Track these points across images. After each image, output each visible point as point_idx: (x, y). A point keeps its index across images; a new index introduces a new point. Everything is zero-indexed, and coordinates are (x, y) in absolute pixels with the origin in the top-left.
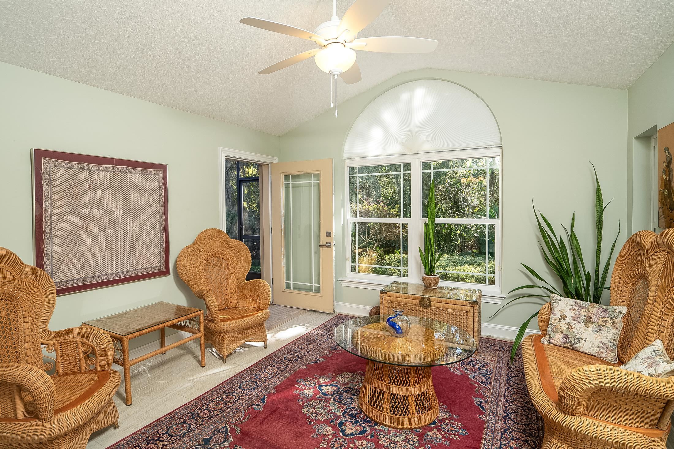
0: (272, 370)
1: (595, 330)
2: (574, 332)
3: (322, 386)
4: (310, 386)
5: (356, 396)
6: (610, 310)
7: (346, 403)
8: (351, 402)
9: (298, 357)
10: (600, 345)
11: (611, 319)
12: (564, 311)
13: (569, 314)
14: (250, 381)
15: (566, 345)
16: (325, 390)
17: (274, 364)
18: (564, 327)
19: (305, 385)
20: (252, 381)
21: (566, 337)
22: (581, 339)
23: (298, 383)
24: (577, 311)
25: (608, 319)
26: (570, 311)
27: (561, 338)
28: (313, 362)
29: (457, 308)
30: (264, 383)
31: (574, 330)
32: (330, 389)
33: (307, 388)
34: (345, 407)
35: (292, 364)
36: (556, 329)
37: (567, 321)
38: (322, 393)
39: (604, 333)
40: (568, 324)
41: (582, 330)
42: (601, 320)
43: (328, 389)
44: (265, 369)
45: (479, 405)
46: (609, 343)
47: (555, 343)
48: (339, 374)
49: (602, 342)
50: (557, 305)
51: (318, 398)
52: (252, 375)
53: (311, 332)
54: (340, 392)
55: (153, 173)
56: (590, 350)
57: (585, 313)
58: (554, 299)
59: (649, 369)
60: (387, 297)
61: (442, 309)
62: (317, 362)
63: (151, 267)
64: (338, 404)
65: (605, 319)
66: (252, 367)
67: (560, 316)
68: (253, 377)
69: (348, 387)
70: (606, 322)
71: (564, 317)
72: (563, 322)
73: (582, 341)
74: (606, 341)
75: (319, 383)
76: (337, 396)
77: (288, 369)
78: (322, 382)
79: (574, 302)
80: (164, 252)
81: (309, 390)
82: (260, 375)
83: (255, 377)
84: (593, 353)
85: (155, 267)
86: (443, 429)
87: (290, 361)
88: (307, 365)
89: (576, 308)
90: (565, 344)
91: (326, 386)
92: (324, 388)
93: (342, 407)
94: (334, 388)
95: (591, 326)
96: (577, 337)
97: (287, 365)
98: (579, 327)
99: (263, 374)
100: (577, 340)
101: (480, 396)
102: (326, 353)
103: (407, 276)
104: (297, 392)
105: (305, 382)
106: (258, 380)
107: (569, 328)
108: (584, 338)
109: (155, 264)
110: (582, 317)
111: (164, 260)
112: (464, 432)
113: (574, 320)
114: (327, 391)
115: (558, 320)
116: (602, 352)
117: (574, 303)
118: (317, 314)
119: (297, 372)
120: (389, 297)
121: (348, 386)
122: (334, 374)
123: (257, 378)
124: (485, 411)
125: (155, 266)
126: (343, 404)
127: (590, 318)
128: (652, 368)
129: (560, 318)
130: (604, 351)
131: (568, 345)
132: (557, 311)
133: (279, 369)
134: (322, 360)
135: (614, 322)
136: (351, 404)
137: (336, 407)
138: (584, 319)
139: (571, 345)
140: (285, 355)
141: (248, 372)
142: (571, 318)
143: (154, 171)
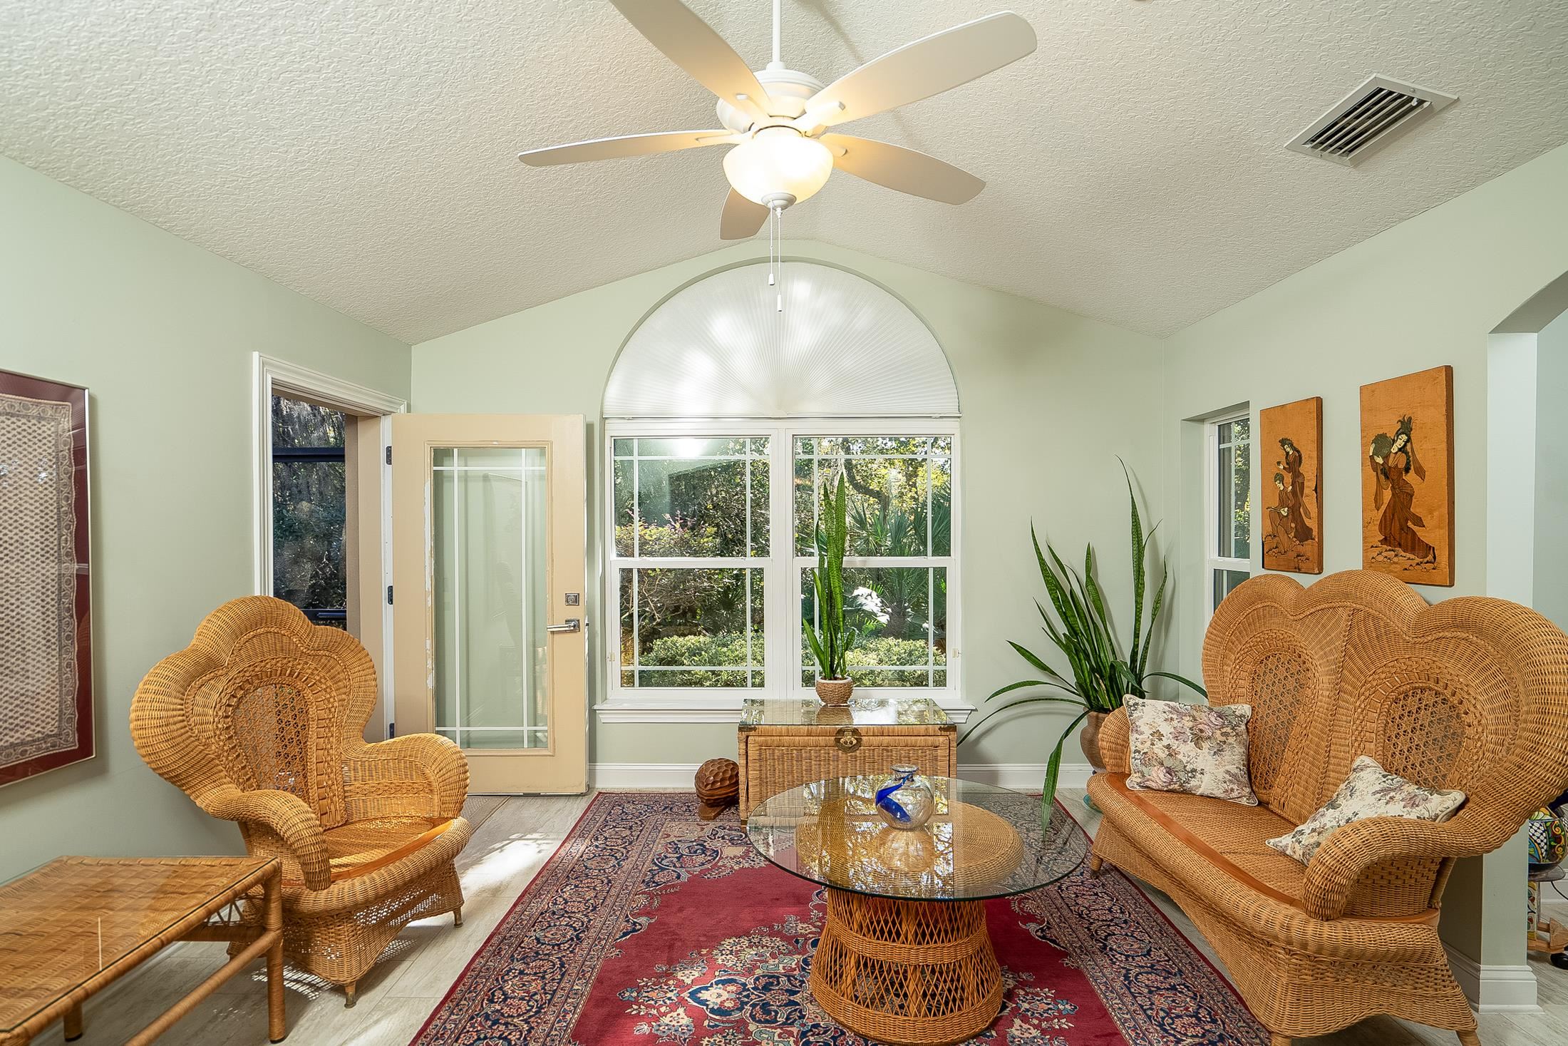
0: (524, 985)
1: (1212, 752)
2: (1181, 761)
3: (699, 990)
4: (668, 1002)
5: (799, 992)
6: (1227, 713)
7: (787, 1019)
8: (800, 1012)
9: (575, 930)
10: (1228, 777)
11: (1233, 729)
12: (1155, 725)
13: (1166, 729)
14: (479, 1039)
15: (1171, 787)
16: (714, 1000)
17: (519, 966)
18: (1162, 754)
19: (653, 1002)
20: (485, 1038)
21: (1169, 771)
22: (1195, 771)
23: (629, 1004)
24: (1176, 722)
25: (1228, 730)
26: (1165, 723)
27: (1161, 776)
28: (625, 934)
29: (916, 742)
30: (529, 1031)
31: (1179, 757)
32: (725, 995)
33: (663, 1009)
34: (795, 1030)
35: (571, 952)
36: (1149, 759)
37: (1165, 742)
38: (712, 1011)
39: (1227, 755)
40: (1168, 747)
41: (1193, 754)
42: (1218, 732)
43: (719, 996)
44: (501, 989)
45: (1044, 937)
46: (1237, 771)
47: (1153, 785)
48: (713, 948)
49: (1228, 772)
50: (1140, 714)
51: (713, 1027)
52: (472, 1018)
53: (563, 852)
54: (753, 993)
55: (34, 411)
56: (1213, 790)
57: (1191, 724)
58: (1131, 703)
59: (1414, 810)
60: (757, 738)
61: (886, 748)
62: (634, 930)
63: (23, 743)
64: (772, 1028)
65: (1224, 730)
66: (457, 995)
67: (1151, 734)
68: (480, 1024)
69: (764, 976)
70: (1225, 734)
71: (1158, 735)
72: (1159, 745)
73: (1198, 776)
74: (1233, 770)
75: (681, 985)
76: (754, 1006)
77: (573, 971)
78: (688, 981)
79: (1166, 705)
80: (73, 682)
81: (674, 1014)
82: (498, 1011)
83: (489, 1023)
84: (1218, 793)
85: (38, 739)
86: (1029, 1014)
87: (558, 945)
88: (616, 946)
89: (1173, 716)
90: (1170, 785)
91: (706, 989)
92: (704, 995)
93: (791, 1034)
94: (732, 988)
95: (1206, 745)
96: (1188, 768)
97: (560, 959)
98: (1186, 750)
99: (508, 1006)
100: (1190, 775)
101: (1031, 918)
102: (643, 900)
103: (762, 685)
104: (645, 1028)
105: (645, 994)
106: (502, 1028)
107: (1170, 755)
108: (1199, 769)
109: (39, 729)
110: (1188, 732)
111: (72, 712)
112: (1068, 1007)
113: (1176, 738)
114: (719, 1001)
115: (1149, 743)
116: (1232, 790)
117: (1167, 708)
118: (539, 801)
119: (603, 970)
120: (763, 738)
121: (758, 972)
122: (704, 951)
123: (495, 1022)
124: (1063, 947)
125: (40, 735)
126: (784, 1024)
127: (1201, 731)
128: (1417, 806)
129: (1151, 737)
130: (1235, 787)
131: (1176, 786)
132: (1142, 726)
133: (543, 978)
134: (643, 920)
135: (1237, 734)
136: (802, 1017)
137: (776, 1038)
138: (1192, 734)
139: (1181, 785)
140: (533, 933)
141: (452, 1013)
142: (1171, 736)
143: (37, 405)
